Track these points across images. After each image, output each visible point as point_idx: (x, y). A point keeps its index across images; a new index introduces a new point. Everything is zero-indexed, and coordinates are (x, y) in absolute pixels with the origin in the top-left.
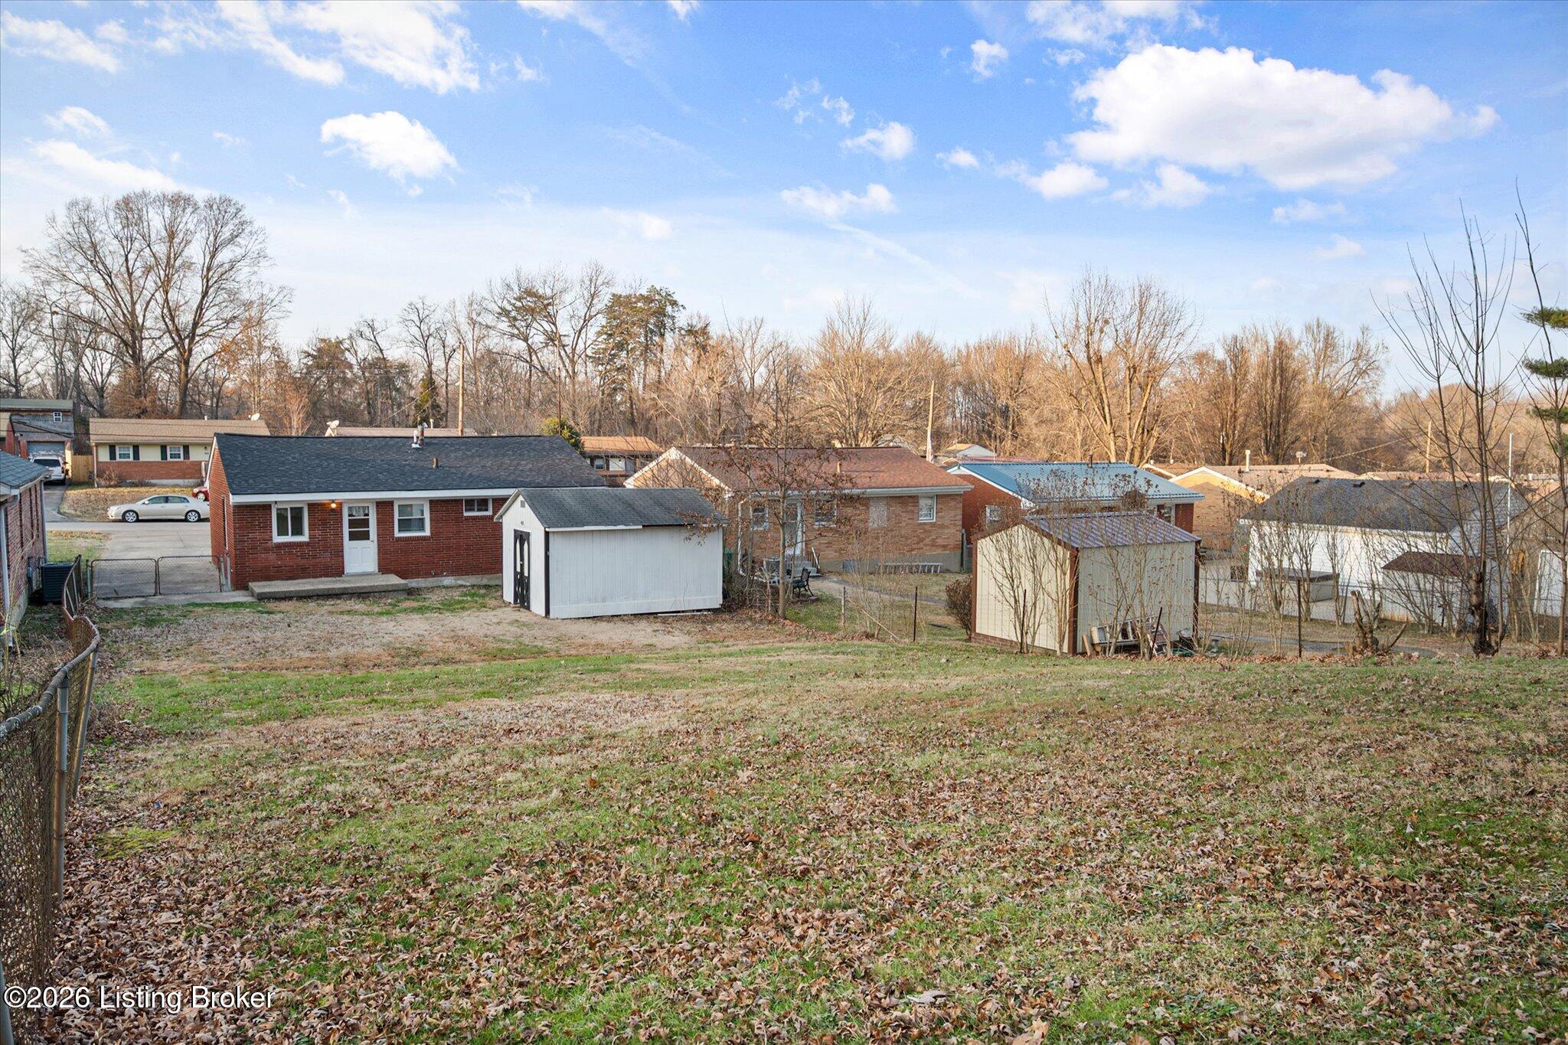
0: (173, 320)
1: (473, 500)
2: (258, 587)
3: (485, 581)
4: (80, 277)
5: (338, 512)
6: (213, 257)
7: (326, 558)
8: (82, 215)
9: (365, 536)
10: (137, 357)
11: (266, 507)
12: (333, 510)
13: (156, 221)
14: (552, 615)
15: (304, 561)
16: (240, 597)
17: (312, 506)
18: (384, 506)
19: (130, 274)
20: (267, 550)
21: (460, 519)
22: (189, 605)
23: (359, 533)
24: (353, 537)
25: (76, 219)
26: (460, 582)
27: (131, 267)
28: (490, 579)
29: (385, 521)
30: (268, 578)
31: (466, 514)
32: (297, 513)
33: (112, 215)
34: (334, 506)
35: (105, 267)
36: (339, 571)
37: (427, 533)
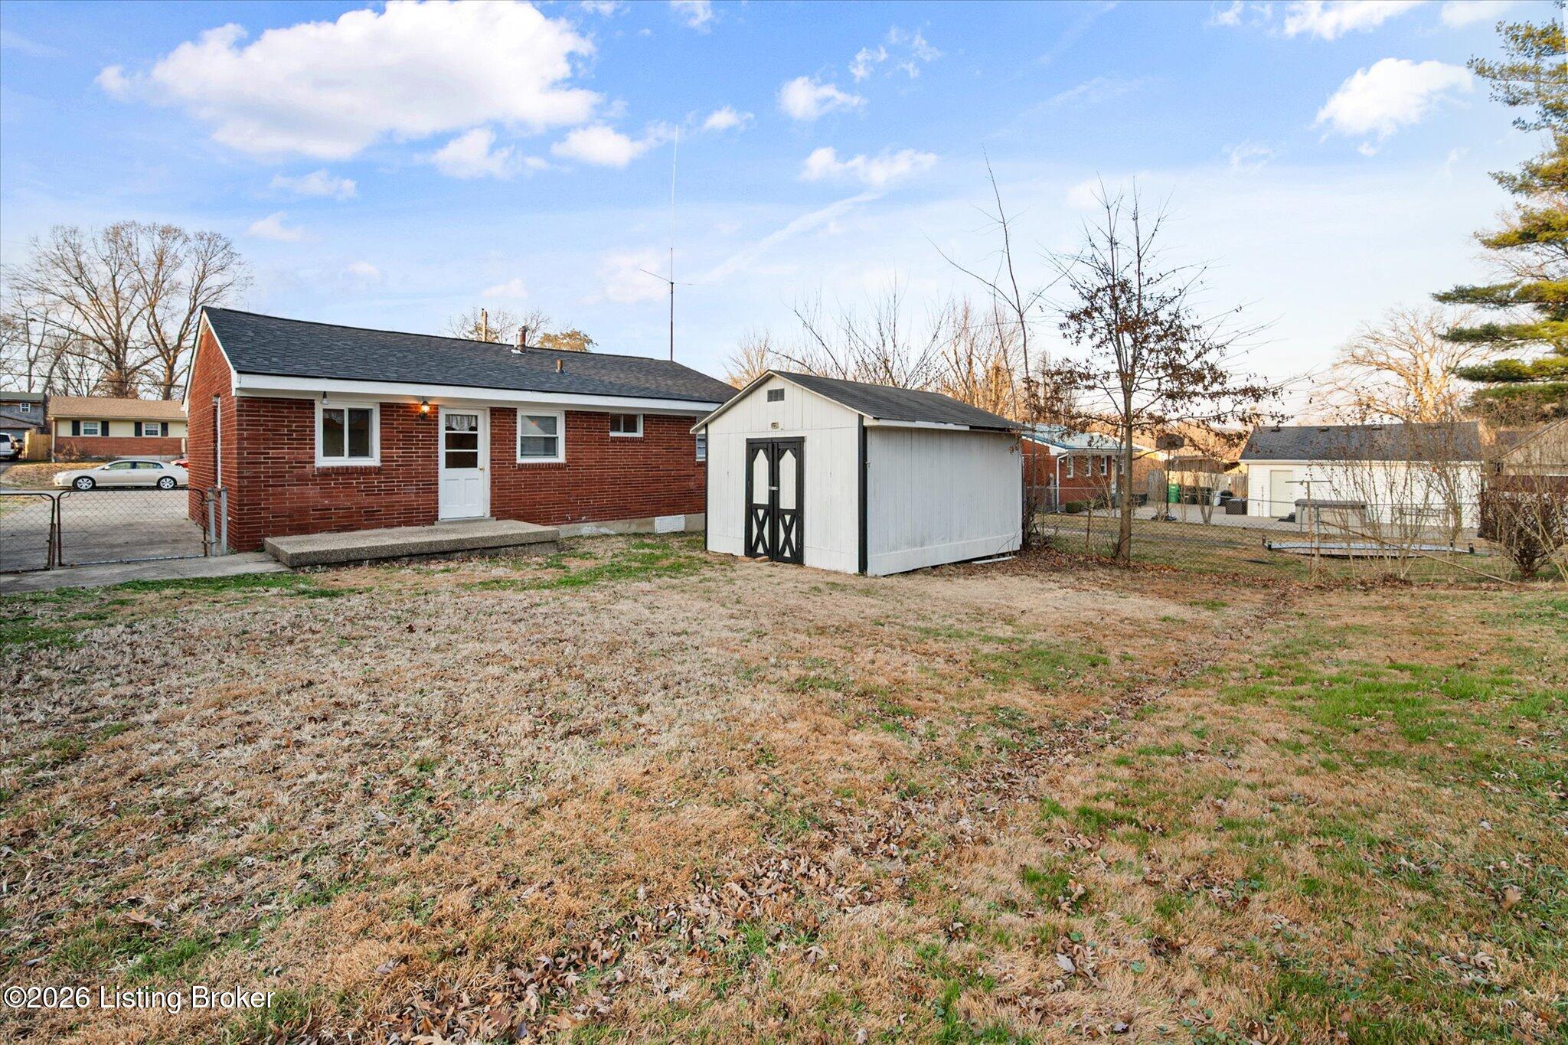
0: (159, 331)
1: (619, 416)
2: (291, 545)
3: (633, 529)
4: (63, 291)
5: (430, 420)
6: (202, 279)
7: (409, 495)
8: (70, 239)
9: (470, 461)
10: (119, 363)
11: (303, 405)
12: (424, 416)
13: (146, 248)
14: (870, 571)
15: (371, 499)
16: (249, 564)
17: (389, 409)
18: (503, 415)
19: (116, 293)
20: (302, 480)
21: (604, 440)
22: (124, 585)
23: (462, 453)
24: (454, 461)
25: (61, 240)
26: (604, 530)
27: (117, 286)
28: (639, 525)
29: (503, 438)
30: (304, 529)
31: (612, 434)
32: (360, 418)
33: (100, 242)
34: (425, 409)
35: (89, 282)
36: (429, 516)
37: (561, 458)
